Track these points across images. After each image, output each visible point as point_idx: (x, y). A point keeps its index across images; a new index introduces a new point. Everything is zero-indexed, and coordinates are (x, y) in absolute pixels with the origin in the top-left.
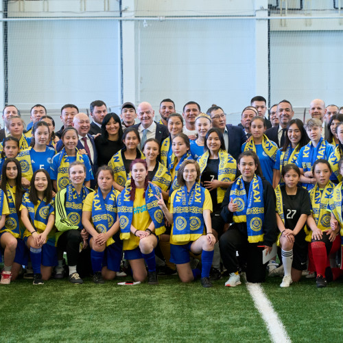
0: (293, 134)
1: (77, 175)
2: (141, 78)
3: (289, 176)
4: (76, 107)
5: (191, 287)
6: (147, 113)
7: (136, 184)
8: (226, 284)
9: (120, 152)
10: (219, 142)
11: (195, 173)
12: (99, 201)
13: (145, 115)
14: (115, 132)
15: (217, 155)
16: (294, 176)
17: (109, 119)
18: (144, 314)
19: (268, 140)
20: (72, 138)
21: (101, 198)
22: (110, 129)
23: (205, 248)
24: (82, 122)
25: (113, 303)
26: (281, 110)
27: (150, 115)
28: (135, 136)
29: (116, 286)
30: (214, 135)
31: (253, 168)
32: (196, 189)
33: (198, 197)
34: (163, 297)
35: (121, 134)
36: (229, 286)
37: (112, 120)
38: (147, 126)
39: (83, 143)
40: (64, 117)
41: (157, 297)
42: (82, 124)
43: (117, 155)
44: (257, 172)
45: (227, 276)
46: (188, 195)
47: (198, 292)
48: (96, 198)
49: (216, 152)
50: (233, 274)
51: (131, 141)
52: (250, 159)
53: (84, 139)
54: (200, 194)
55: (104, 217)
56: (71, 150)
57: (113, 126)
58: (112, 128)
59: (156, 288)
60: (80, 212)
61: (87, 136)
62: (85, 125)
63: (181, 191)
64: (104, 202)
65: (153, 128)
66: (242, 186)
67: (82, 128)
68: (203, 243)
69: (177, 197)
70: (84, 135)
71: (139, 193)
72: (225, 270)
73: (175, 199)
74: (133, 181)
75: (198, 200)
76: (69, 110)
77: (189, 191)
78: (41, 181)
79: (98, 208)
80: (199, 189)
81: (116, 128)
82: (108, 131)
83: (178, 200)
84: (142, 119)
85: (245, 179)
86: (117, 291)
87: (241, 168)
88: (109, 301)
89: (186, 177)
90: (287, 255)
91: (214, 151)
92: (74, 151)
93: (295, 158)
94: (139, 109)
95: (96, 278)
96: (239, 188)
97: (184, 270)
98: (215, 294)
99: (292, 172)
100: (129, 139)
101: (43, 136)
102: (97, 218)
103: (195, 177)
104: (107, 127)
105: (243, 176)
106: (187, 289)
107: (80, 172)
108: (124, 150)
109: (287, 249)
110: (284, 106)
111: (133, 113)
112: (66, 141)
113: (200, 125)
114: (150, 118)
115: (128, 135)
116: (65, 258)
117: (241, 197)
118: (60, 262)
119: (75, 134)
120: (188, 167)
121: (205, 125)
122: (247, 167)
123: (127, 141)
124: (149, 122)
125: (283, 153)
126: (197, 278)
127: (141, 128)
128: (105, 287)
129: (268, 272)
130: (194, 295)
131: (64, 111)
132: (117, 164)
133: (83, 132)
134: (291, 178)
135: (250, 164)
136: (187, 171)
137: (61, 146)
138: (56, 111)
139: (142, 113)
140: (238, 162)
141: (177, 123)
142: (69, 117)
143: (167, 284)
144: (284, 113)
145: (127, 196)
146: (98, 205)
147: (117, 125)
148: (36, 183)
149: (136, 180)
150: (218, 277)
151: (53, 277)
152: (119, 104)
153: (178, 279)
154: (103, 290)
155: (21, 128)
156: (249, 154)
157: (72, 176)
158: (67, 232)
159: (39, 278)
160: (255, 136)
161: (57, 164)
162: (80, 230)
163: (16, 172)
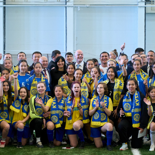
1: (41, 88)
2: (77, 38)
4: (40, 53)
5: (101, 150)
8: (120, 149)
10: (113, 74)
12: (55, 103)
17: (59, 60)
19: (143, 72)
22: (60, 64)
23: (108, 130)
24: (44, 61)
28: (73, 67)
29: (62, 149)
32: (104, 98)
36: (122, 150)
37: (61, 60)
39: (44, 72)
40: (34, 59)
42: (44, 63)
44: (137, 89)
45: (121, 145)
47: (105, 153)
48: (54, 101)
50: (124, 143)
52: (133, 82)
53: (45, 71)
54: (106, 101)
56: (38, 74)
57: (61, 63)
58: (61, 64)
61: (46, 69)
62: (45, 63)
63: (96, 98)
65: (82, 64)
66: (129, 97)
68: (107, 127)
69: (94, 102)
70: (44, 68)
73: (93, 102)
76: (37, 55)
77: (100, 99)
78: (23, 93)
80: (106, 98)
81: (63, 64)
82: (58, 66)
86: (62, 152)
87: (128, 87)
90: (153, 133)
92: (40, 75)
96: (127, 98)
97: (98, 141)
98: (114, 154)
99: (154, 90)
100: (70, 69)
104: (58, 63)
105: (129, 91)
106: (99, 151)
107: (42, 87)
109: (153, 130)
110: (150, 53)
113: (109, 65)
115: (69, 67)
116: (34, 133)
117: (129, 103)
121: (112, 65)
122: (131, 86)
123: (68, 70)
128: (55, 150)
129: (143, 142)
131: (34, 55)
132: (63, 83)
133: (44, 67)
134: (154, 93)
135: (133, 85)
138: (29, 55)
141: (92, 65)
142: (37, 58)
143: (89, 149)
144: (149, 57)
147: (63, 63)
151: (28, 144)
152: (65, 51)
153: (94, 146)
154: (54, 151)
155: (11, 64)
156: (132, 79)
157: (38, 89)
158: (35, 119)
159: (20, 144)
160: (135, 70)
161: (31, 82)
162: (42, 119)
163: (8, 87)
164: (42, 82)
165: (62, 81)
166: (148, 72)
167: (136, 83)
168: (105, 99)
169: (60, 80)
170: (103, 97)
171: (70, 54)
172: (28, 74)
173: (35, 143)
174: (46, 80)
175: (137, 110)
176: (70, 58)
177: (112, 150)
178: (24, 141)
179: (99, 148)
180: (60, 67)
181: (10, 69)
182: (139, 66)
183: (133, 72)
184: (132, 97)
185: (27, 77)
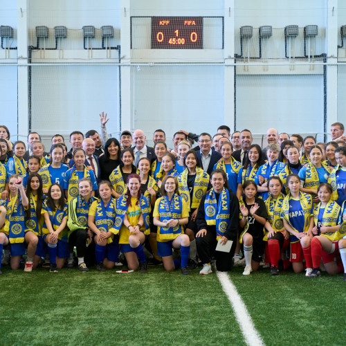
0: (253, 155)
1: (84, 189)
2: (135, 111)
3: (248, 189)
4: (81, 134)
5: (173, 275)
6: (140, 138)
7: (132, 194)
8: (201, 272)
9: (118, 167)
10: (195, 161)
11: (174, 185)
12: (101, 209)
13: (139, 139)
14: (115, 153)
15: (195, 171)
16: (253, 189)
17: (111, 143)
18: (136, 295)
19: (235, 161)
20: (80, 157)
21: (102, 206)
22: (111, 150)
23: (183, 245)
24: (89, 145)
25: (112, 287)
26: (244, 137)
27: (143, 140)
28: (130, 154)
29: (115, 273)
30: (191, 155)
31: (222, 182)
33: (177, 205)
34: (152, 283)
35: (120, 153)
36: (203, 274)
37: (113, 144)
38: (140, 148)
39: (89, 161)
40: (72, 141)
41: (147, 282)
43: (116, 169)
44: (225, 186)
45: (201, 266)
46: (170, 203)
47: (178, 278)
48: (99, 206)
49: (193, 169)
50: (206, 264)
51: (127, 159)
52: (220, 175)
53: (90, 159)
54: (178, 203)
55: (105, 221)
56: (80, 166)
57: (113, 148)
58: (113, 150)
59: (146, 275)
60: (87, 216)
61: (92, 156)
62: (91, 147)
64: (105, 209)
65: (144, 150)
66: (214, 196)
67: (88, 150)
68: (181, 240)
70: (90, 155)
71: (134, 201)
72: (200, 261)
73: (159, 206)
74: (129, 191)
75: (177, 208)
76: (76, 136)
77: (170, 200)
78: (56, 192)
79: (100, 214)
80: (177, 198)
81: (116, 150)
83: (162, 207)
84: (136, 143)
85: (216, 191)
86: (116, 278)
87: (213, 182)
88: (109, 285)
89: (167, 188)
90: (248, 250)
91: (191, 168)
92: (82, 167)
93: (254, 174)
94: (134, 135)
95: (99, 268)
96: (211, 198)
97: (168, 261)
98: (192, 280)
99: (251, 186)
100: (126, 157)
101: (58, 156)
102: (99, 222)
103: (174, 189)
105: (214, 189)
106: (170, 276)
107: (86, 187)
108: (122, 166)
109: (248, 245)
110: (246, 134)
111: (130, 139)
112: (76, 159)
113: (181, 150)
114: (142, 142)
115: (125, 154)
116: (75, 251)
117: (213, 205)
118: (71, 255)
119: (83, 154)
120: (170, 180)
121: (185, 150)
122: (217, 181)
123: (124, 159)
124: (141, 145)
125: (245, 171)
126: (177, 267)
127: (136, 150)
128: (106, 274)
129: (233, 263)
130: (176, 281)
131: (72, 136)
132: (117, 176)
133: (89, 153)
134: (250, 191)
135: (220, 179)
136: (168, 183)
137: (72, 164)
138: (67, 136)
139: (137, 138)
140: (211, 177)
141: (162, 149)
142: (76, 141)
143: (154, 272)
144: (245, 139)
145: (124, 202)
146: (100, 212)
147: (117, 147)
148: (52, 194)
149: (132, 192)
150: (194, 267)
151: (66, 266)
152: (118, 130)
153: (163, 269)
154: (104, 276)
155: (41, 150)
156: (219, 171)
157: (80, 190)
158: (76, 231)
159: (54, 267)
160: (224, 156)
161: (68, 177)
162: (87, 230)
163: (39, 184)
164: (86, 180)
165: (115, 174)
166: (242, 160)
167: (224, 176)
168: (176, 200)
169: (113, 173)
170: (173, 197)
171: (126, 133)
172: (66, 165)
173: (76, 265)
174: (92, 174)
175: (223, 216)
176: (126, 139)
177: (189, 274)
178: (60, 262)
179: (170, 271)
180: (112, 153)
181: (41, 156)
182: (230, 152)
183: (221, 159)
184: (218, 196)
185: (63, 169)
